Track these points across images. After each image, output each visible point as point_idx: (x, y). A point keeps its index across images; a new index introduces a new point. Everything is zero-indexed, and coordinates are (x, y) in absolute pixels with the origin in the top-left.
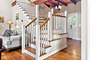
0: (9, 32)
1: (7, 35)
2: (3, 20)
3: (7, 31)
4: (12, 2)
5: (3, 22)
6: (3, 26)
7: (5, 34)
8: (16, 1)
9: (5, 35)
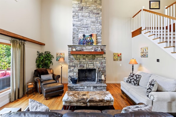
0: (137, 78)
1: (134, 82)
2: (120, 57)
3: (133, 76)
4: (132, 31)
5: (121, 60)
6: (121, 65)
7: (131, 80)
8: (141, 28)
9: (130, 82)
